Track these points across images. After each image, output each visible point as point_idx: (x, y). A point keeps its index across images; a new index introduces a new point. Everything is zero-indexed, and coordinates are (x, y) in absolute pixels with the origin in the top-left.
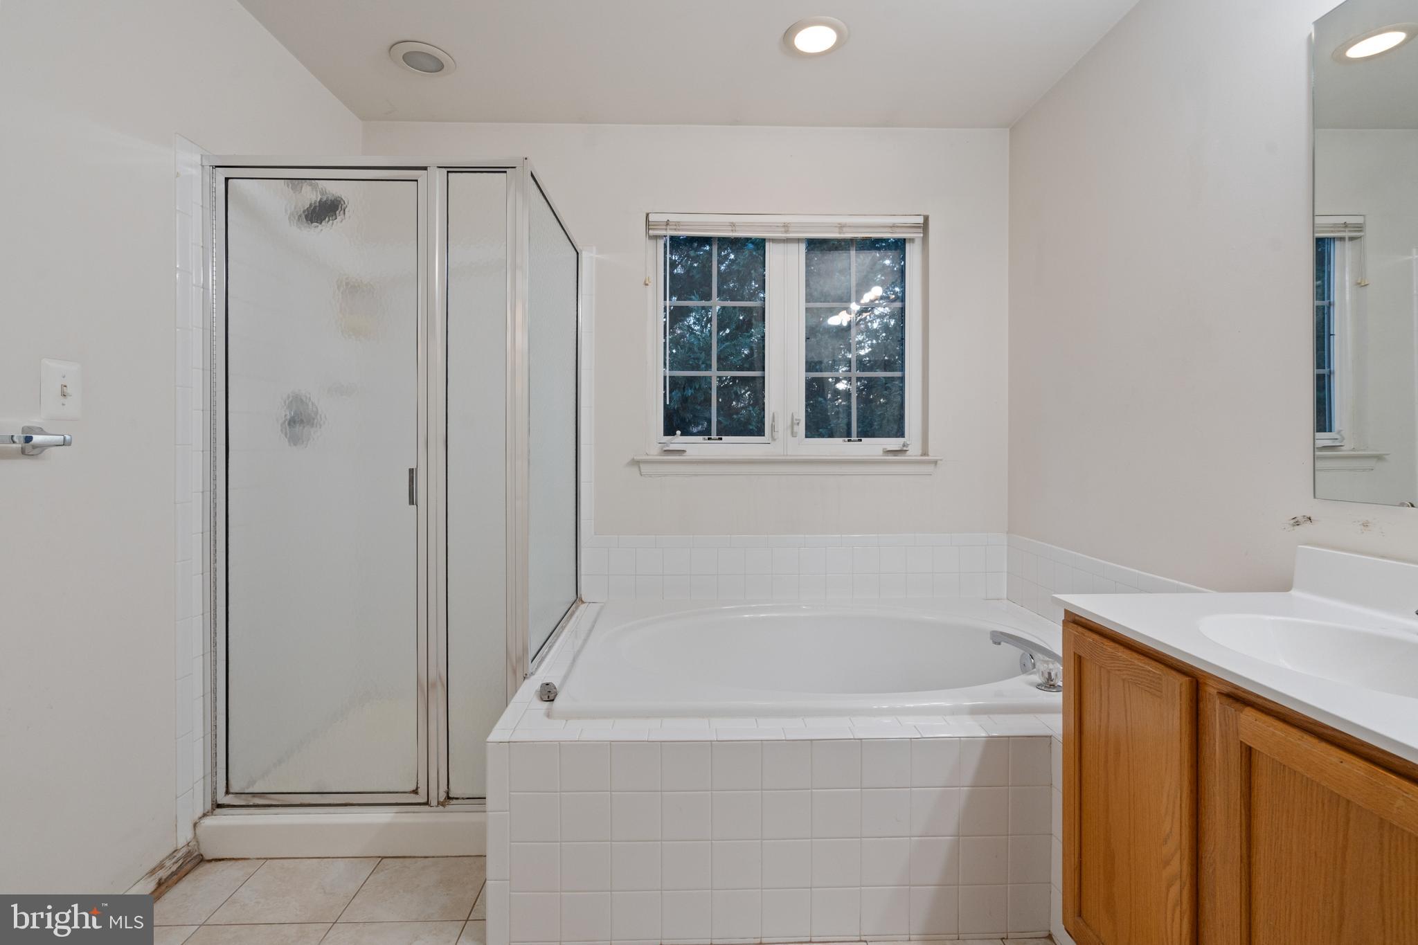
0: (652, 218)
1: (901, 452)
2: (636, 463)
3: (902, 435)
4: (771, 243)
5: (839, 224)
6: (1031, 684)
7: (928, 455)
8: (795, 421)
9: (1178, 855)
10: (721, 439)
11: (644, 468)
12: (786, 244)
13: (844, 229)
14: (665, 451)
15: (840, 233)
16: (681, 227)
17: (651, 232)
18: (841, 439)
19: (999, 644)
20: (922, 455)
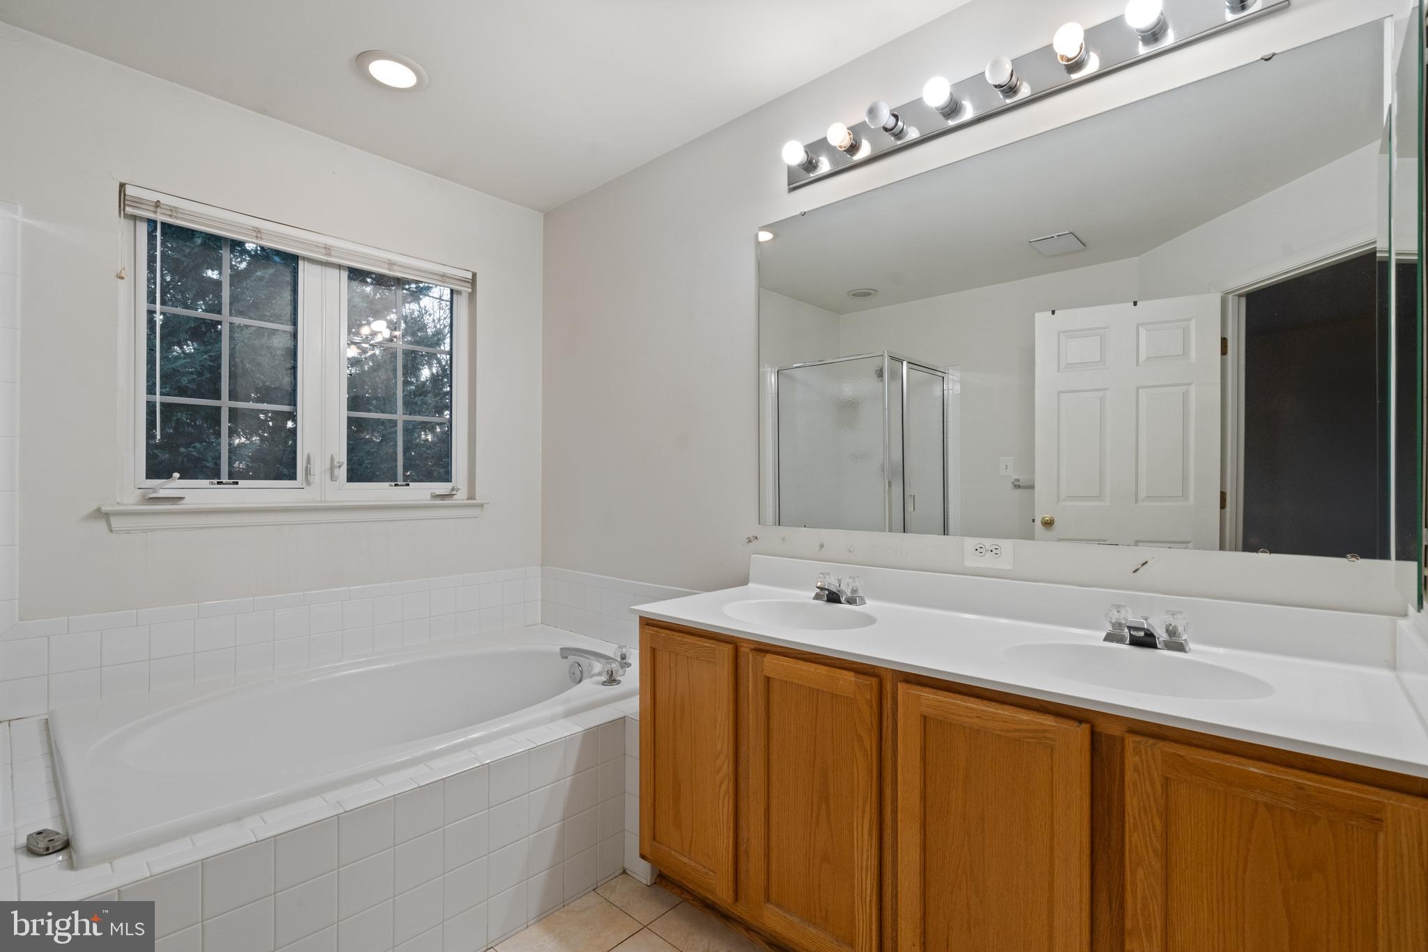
0: (130, 191)
1: (450, 496)
2: (101, 515)
3: (449, 480)
4: (306, 262)
5: (389, 260)
6: (597, 683)
7: (475, 499)
8: (336, 463)
9: (727, 762)
10: (237, 483)
11: (115, 522)
12: (324, 268)
13: (395, 267)
14: (150, 498)
15: (389, 269)
16: (179, 215)
17: (129, 210)
18: (388, 484)
19: (567, 658)
20: (468, 499)
